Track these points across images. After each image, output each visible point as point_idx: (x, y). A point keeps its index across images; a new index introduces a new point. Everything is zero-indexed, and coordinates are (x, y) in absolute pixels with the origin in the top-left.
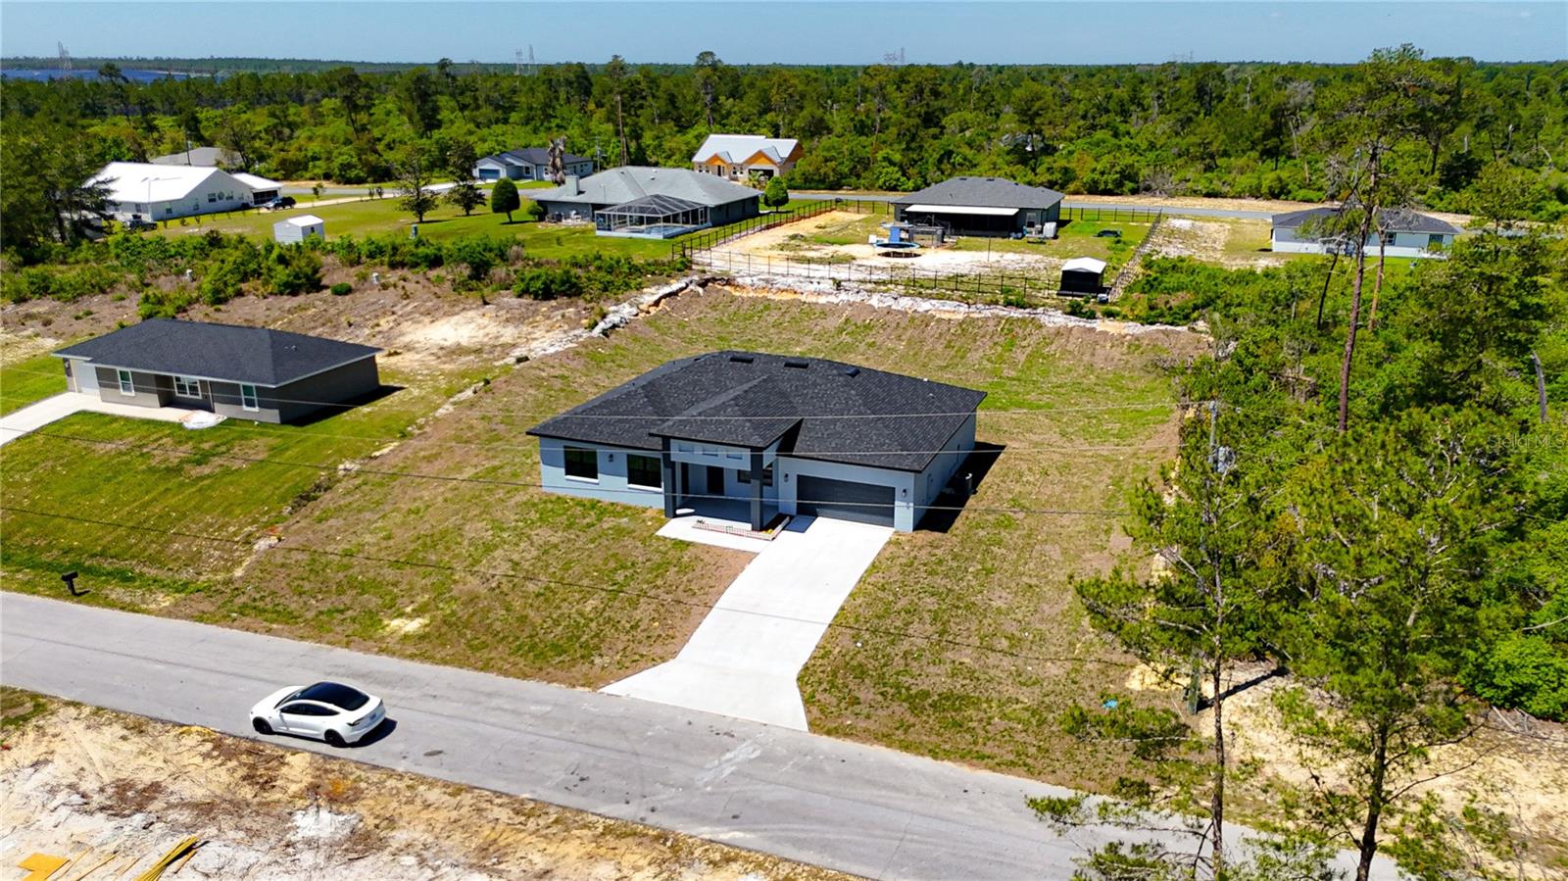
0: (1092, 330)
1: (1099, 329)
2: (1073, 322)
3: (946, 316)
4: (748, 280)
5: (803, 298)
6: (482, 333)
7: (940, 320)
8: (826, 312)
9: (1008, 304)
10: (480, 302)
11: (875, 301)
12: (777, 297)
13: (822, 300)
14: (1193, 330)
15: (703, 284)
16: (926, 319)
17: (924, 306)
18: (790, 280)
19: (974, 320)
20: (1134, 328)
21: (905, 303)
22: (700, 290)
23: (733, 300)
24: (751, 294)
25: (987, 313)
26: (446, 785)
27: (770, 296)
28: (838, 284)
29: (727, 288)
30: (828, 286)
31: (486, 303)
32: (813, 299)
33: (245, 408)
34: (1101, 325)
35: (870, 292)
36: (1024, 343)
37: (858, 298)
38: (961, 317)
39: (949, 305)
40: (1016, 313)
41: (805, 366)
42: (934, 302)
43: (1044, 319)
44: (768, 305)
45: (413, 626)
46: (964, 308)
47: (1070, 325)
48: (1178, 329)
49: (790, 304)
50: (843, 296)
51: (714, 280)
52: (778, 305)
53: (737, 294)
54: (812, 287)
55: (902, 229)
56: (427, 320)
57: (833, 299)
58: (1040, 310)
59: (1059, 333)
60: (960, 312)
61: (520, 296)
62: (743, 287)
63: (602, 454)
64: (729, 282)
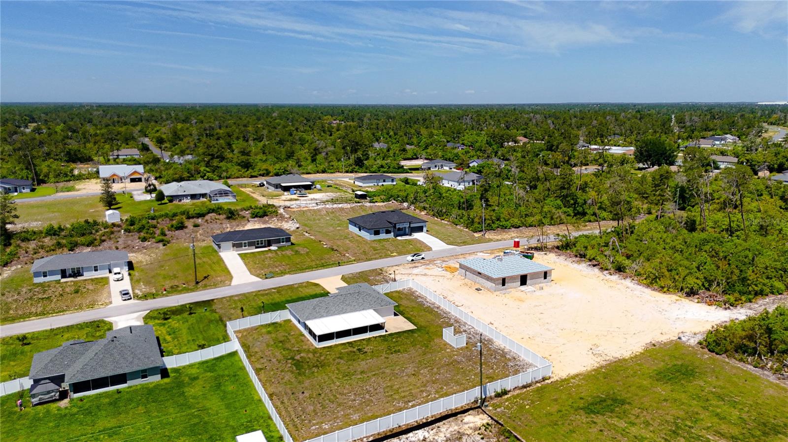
2: (372, 204)
5: (310, 208)
7: (346, 208)
8: (319, 210)
9: (356, 202)
11: (327, 206)
12: (304, 209)
13: (315, 208)
17: (340, 206)
19: (353, 207)
20: (382, 204)
21: (335, 206)
22: (284, 210)
25: (354, 205)
27: (302, 209)
28: (317, 204)
30: (314, 205)
32: (313, 208)
34: (376, 204)
36: (367, 210)
37: (324, 206)
39: (346, 205)
40: (358, 204)
43: (365, 204)
44: (304, 212)
45: (395, 254)
49: (309, 210)
50: (319, 207)
51: (285, 207)
52: (306, 211)
54: (311, 205)
58: (362, 203)
59: (371, 207)
60: (348, 206)
61: (254, 218)
62: (293, 208)
63: (381, 230)
64: (289, 207)
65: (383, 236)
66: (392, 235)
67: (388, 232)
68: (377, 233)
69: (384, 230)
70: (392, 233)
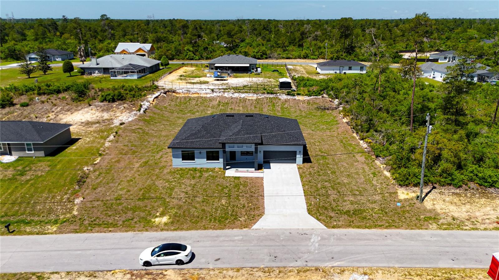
0: (295, 99)
1: (297, 99)
2: (289, 97)
3: (250, 98)
4: (181, 91)
5: (202, 95)
6: (94, 116)
7: (249, 100)
8: (211, 99)
9: (268, 93)
10: (88, 105)
11: (226, 95)
12: (193, 96)
13: (208, 96)
14: (323, 97)
15: (165, 93)
16: (245, 100)
17: (243, 95)
18: (196, 90)
19: (259, 99)
20: (307, 98)
21: (236, 95)
22: (165, 95)
23: (177, 98)
24: (183, 95)
25: (263, 96)
26: (232, 269)
27: (190, 95)
28: (213, 90)
29: (174, 94)
30: (209, 91)
31: (90, 105)
32: (205, 96)
33: (27, 152)
34: (297, 98)
35: (224, 92)
36: (277, 105)
37: (220, 94)
38: (255, 98)
39: (251, 95)
40: (271, 96)
41: (252, 116)
42: (246, 94)
43: (280, 97)
44: (190, 99)
45: (165, 219)
46: (255, 95)
47: (289, 98)
48: (319, 97)
49: (198, 98)
50: (215, 94)
51: (168, 91)
52: (194, 99)
53: (178, 96)
54: (204, 92)
55: (218, 72)
56: (69, 113)
57: (211, 95)
58: (278, 94)
59: (286, 101)
60: (255, 97)
61: (102, 102)
62: (179, 93)
63: (196, 152)
64: (174, 92)
65: (201, 163)
66: (218, 164)
67: (212, 156)
68: (188, 156)
69: (204, 151)
70: (221, 160)
